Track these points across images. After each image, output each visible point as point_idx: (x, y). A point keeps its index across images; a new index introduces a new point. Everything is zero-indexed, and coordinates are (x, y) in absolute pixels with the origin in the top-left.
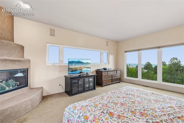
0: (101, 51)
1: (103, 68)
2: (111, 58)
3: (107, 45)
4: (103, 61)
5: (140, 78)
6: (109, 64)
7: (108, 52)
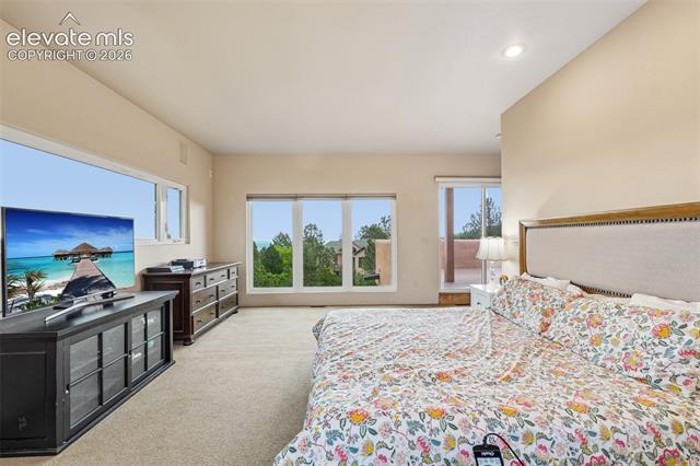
0: (157, 179)
1: (169, 261)
2: (197, 215)
3: (183, 161)
4: (166, 230)
5: (298, 287)
6: (188, 243)
7: (183, 188)
